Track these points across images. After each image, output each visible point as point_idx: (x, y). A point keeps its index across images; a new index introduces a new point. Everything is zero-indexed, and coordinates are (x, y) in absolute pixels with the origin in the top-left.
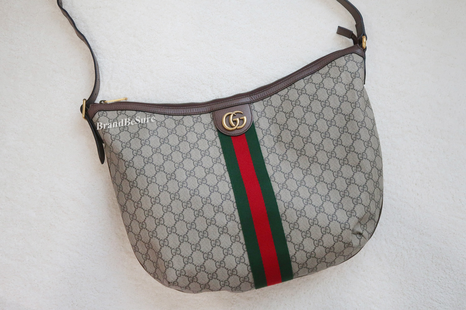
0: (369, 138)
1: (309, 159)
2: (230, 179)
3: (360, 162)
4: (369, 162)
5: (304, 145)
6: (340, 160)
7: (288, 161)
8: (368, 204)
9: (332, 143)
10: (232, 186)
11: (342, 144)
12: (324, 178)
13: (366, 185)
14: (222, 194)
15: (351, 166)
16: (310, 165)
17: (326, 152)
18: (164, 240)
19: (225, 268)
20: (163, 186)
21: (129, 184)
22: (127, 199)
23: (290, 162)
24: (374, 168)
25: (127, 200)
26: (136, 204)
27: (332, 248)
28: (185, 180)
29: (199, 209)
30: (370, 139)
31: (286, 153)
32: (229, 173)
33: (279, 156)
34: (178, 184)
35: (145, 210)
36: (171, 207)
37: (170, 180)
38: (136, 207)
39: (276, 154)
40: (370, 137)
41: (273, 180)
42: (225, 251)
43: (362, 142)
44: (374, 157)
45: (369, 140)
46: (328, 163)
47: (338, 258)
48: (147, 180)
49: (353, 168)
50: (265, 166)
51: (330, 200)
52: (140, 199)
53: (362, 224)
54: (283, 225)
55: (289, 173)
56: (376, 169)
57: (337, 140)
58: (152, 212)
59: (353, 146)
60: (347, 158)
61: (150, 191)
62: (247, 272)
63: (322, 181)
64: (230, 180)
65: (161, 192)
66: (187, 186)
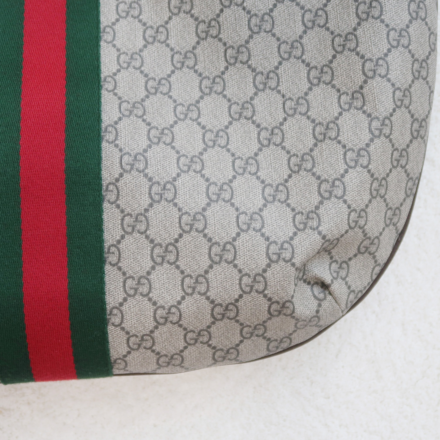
0: (407, 22)
1: (226, 51)
3: (365, 82)
4: (391, 87)
5: (222, 11)
6: (312, 68)
7: (168, 45)
8: (363, 206)
9: (300, 18)
11: (325, 24)
12: (254, 111)
13: (367, 151)
15: (338, 91)
16: (227, 68)
17: (278, 39)
23: (172, 50)
24: (403, 109)
27: (231, 307)
30: (408, 27)
31: (167, 23)
33: (147, 28)
39: (140, 21)
40: (411, 22)
43: (384, 27)
44: (410, 78)
45: (405, 27)
46: (277, 71)
47: (249, 342)
49: (343, 97)
51: (256, 173)
53: (336, 261)
55: (162, 79)
56: (408, 116)
57: (316, 13)
59: (355, 36)
60: (331, 65)
63: (248, 119)
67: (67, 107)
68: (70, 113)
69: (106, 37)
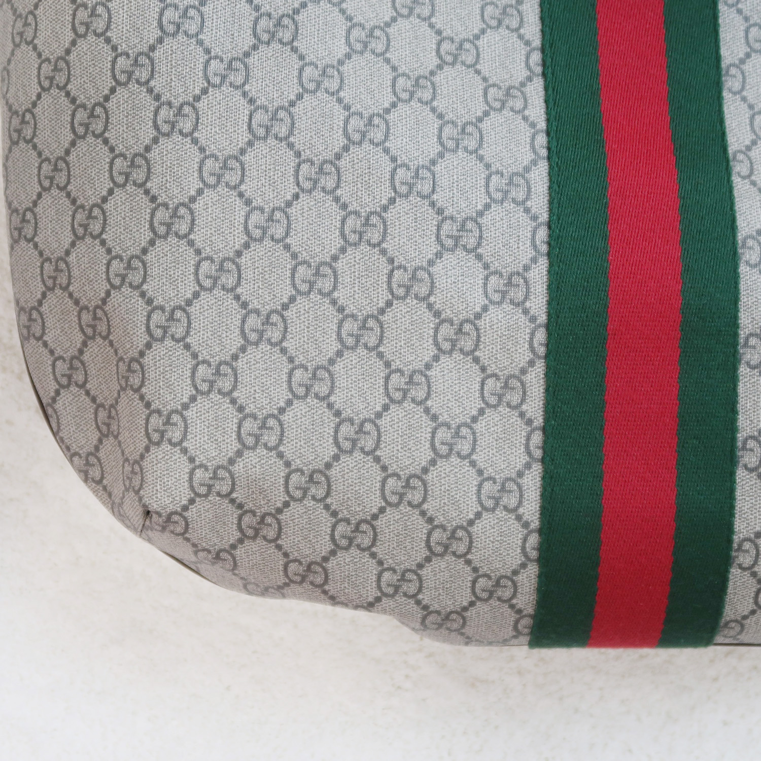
2: (548, 113)
10: (549, 149)
14: (493, 169)
18: (173, 311)
19: (423, 513)
20: (226, 61)
21: (74, 15)
22: (46, 84)
25: (43, 89)
26: (81, 115)
28: (335, 63)
29: (372, 213)
32: (546, 89)
34: (301, 70)
35: (117, 152)
36: (243, 169)
37: (268, 43)
38: (81, 130)
41: (745, 171)
42: (443, 434)
48: (161, 14)
50: (719, 99)
52: (107, 98)
54: (741, 389)
58: (149, 169)
61: (162, 67)
62: (516, 559)
64: (543, 117)
65: (214, 86)
66: (338, 91)
67: (682, 202)
68: (686, 212)
69: (731, 83)
